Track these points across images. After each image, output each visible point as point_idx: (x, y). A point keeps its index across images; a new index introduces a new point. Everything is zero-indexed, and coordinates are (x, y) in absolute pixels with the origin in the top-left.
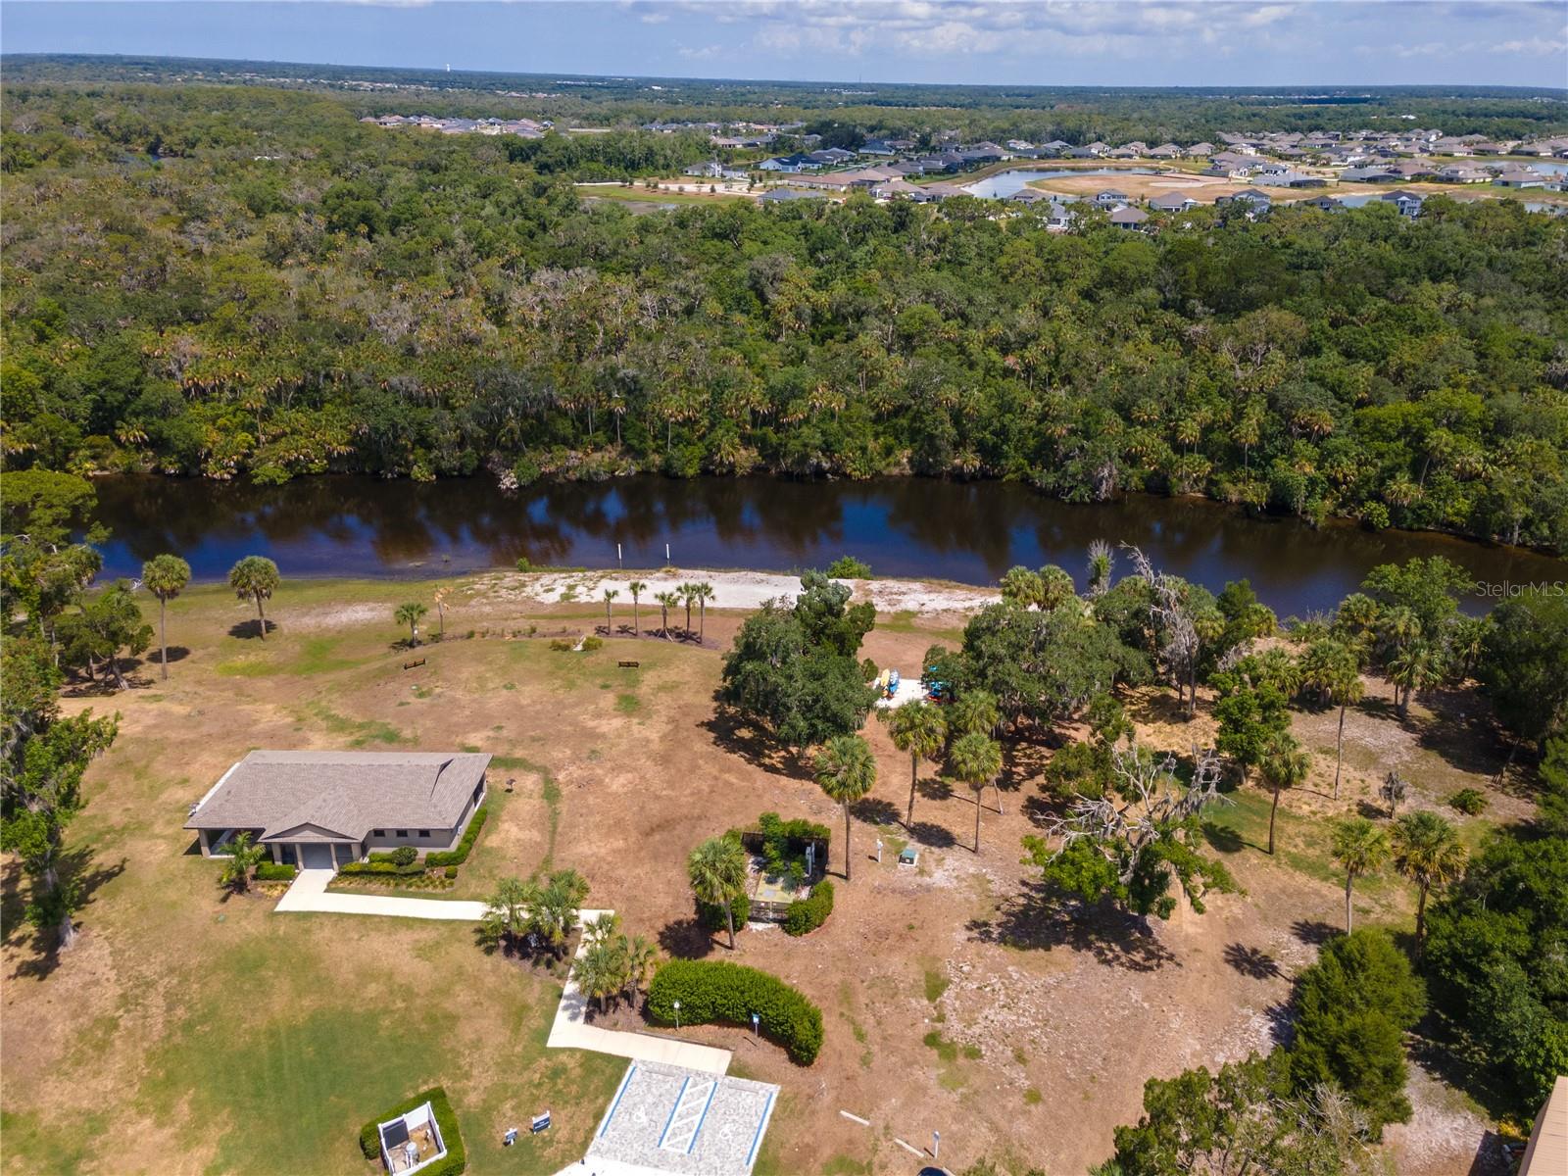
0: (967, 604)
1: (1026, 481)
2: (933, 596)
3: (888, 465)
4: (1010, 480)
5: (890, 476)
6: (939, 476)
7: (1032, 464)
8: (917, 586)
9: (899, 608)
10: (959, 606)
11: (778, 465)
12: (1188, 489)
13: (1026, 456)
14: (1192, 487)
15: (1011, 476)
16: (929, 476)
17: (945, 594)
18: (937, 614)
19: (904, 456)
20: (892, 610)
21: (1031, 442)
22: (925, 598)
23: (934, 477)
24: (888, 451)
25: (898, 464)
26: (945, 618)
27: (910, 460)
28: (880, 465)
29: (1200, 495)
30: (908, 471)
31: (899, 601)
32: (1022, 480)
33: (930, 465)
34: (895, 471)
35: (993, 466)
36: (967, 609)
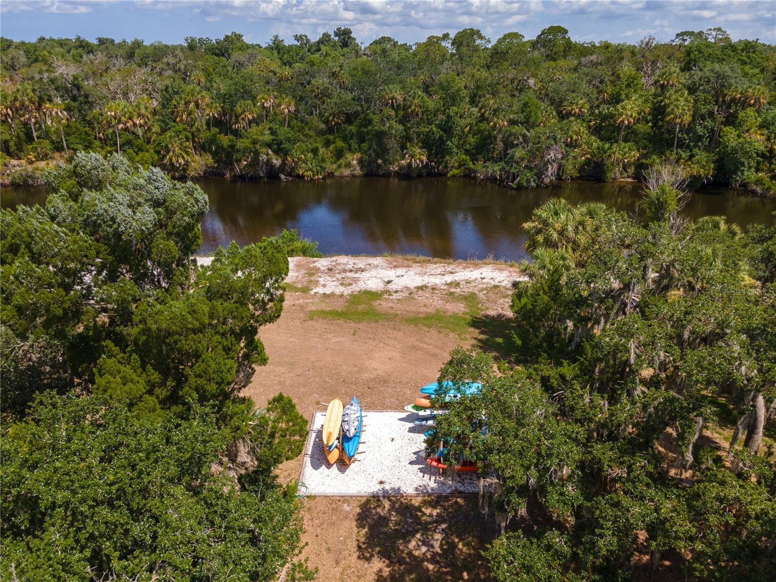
0: (449, 278)
1: (469, 176)
2: (400, 271)
3: (339, 167)
4: (454, 176)
5: (342, 177)
6: (388, 175)
7: (474, 160)
8: (377, 261)
9: (356, 288)
10: (437, 281)
11: (232, 170)
12: (618, 174)
13: (467, 152)
14: (621, 173)
15: (455, 171)
16: (379, 176)
17: (417, 268)
18: (411, 294)
19: (353, 159)
20: (347, 291)
21: (472, 140)
22: (391, 274)
23: (383, 175)
24: (339, 154)
25: (348, 165)
26: (423, 298)
27: (360, 162)
28: (330, 167)
29: (630, 180)
30: (358, 171)
31: (356, 280)
32: (465, 176)
33: (379, 166)
34: (347, 172)
35: (439, 163)
36: (450, 284)
